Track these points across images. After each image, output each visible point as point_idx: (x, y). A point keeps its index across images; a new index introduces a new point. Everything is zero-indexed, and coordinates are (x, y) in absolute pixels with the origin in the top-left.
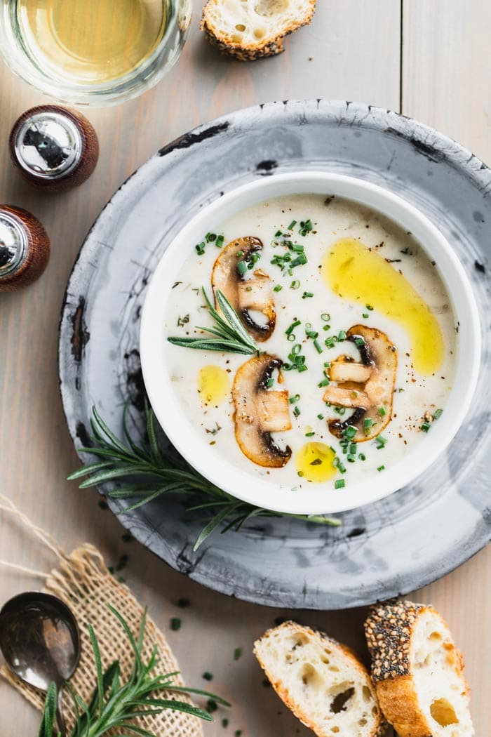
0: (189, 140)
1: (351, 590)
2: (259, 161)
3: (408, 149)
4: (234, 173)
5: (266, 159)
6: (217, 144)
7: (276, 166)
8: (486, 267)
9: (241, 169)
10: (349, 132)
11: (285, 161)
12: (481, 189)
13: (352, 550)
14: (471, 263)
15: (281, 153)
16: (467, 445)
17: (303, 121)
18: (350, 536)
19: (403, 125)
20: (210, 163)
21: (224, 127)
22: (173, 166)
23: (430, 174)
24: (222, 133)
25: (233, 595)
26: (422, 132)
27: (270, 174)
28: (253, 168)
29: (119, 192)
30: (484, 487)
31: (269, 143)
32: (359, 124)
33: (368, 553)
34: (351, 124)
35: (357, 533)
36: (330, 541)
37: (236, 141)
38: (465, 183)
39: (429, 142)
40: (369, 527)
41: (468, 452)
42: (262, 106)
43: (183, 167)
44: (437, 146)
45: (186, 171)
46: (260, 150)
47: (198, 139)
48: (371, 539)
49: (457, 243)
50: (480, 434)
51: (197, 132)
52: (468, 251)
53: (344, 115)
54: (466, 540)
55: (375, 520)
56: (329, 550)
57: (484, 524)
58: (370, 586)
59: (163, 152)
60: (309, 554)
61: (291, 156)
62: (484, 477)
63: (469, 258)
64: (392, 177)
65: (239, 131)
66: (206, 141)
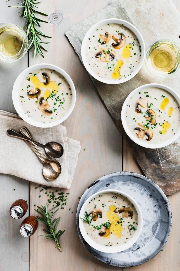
0: (92, 185)
1: (140, 261)
2: (106, 184)
3: (133, 178)
4: (102, 187)
5: (107, 184)
6: (98, 184)
7: (109, 184)
8: (152, 195)
9: (103, 186)
10: (122, 177)
11: (111, 183)
12: (148, 183)
13: (138, 252)
14: (149, 195)
15: (110, 182)
16: (155, 228)
17: (113, 177)
18: (137, 249)
19: (131, 174)
20: (97, 187)
21: (99, 181)
22: (91, 190)
23: (138, 181)
24: (99, 182)
25: (118, 266)
26: (135, 175)
27: (109, 186)
28: (105, 186)
29: (82, 197)
30: (160, 236)
31: (108, 181)
32: (123, 175)
33: (141, 252)
34: (122, 176)
35: (138, 248)
36: (134, 251)
37: (101, 183)
38: (145, 182)
39: (137, 176)
40: (140, 247)
41: (156, 230)
42: (105, 176)
43: (93, 189)
44: (138, 177)
45: (93, 190)
46: (106, 183)
47: (94, 184)
48: (141, 249)
49: (146, 192)
50: (157, 226)
51: (94, 183)
52: (148, 193)
53: (120, 174)
54: (159, 247)
55: (141, 245)
56: (134, 253)
57: (161, 244)
58: (143, 260)
59: (88, 188)
60: (130, 254)
61: (112, 182)
62: (160, 234)
63: (148, 194)
64: (131, 182)
65: (101, 181)
66: (96, 184)
